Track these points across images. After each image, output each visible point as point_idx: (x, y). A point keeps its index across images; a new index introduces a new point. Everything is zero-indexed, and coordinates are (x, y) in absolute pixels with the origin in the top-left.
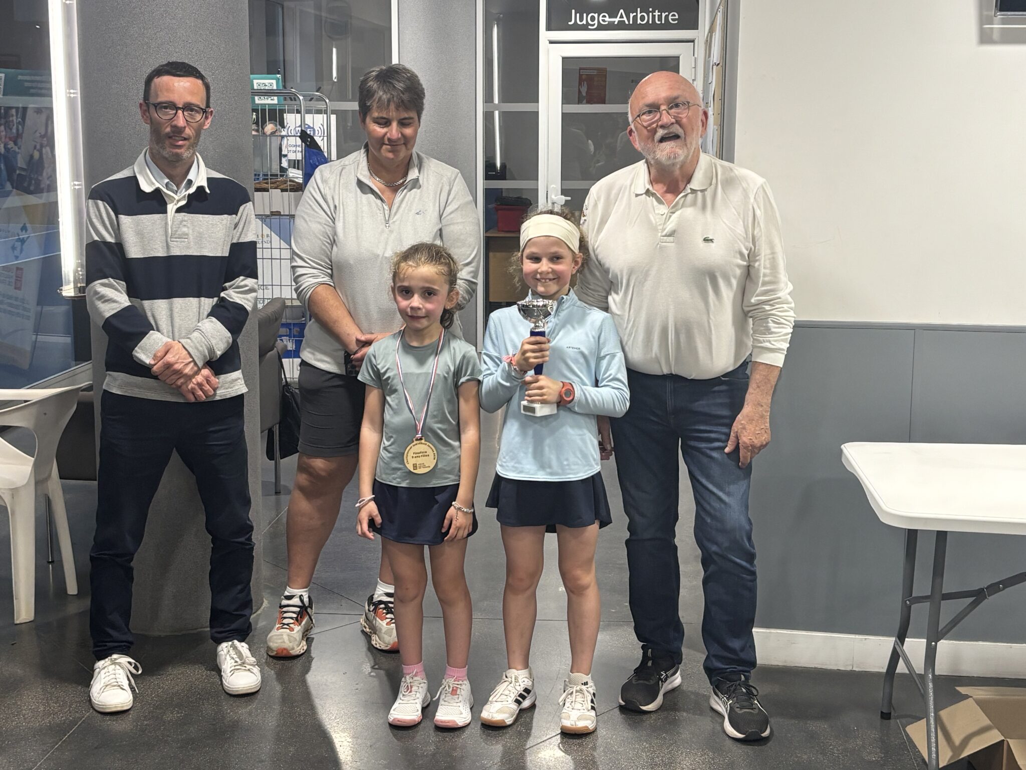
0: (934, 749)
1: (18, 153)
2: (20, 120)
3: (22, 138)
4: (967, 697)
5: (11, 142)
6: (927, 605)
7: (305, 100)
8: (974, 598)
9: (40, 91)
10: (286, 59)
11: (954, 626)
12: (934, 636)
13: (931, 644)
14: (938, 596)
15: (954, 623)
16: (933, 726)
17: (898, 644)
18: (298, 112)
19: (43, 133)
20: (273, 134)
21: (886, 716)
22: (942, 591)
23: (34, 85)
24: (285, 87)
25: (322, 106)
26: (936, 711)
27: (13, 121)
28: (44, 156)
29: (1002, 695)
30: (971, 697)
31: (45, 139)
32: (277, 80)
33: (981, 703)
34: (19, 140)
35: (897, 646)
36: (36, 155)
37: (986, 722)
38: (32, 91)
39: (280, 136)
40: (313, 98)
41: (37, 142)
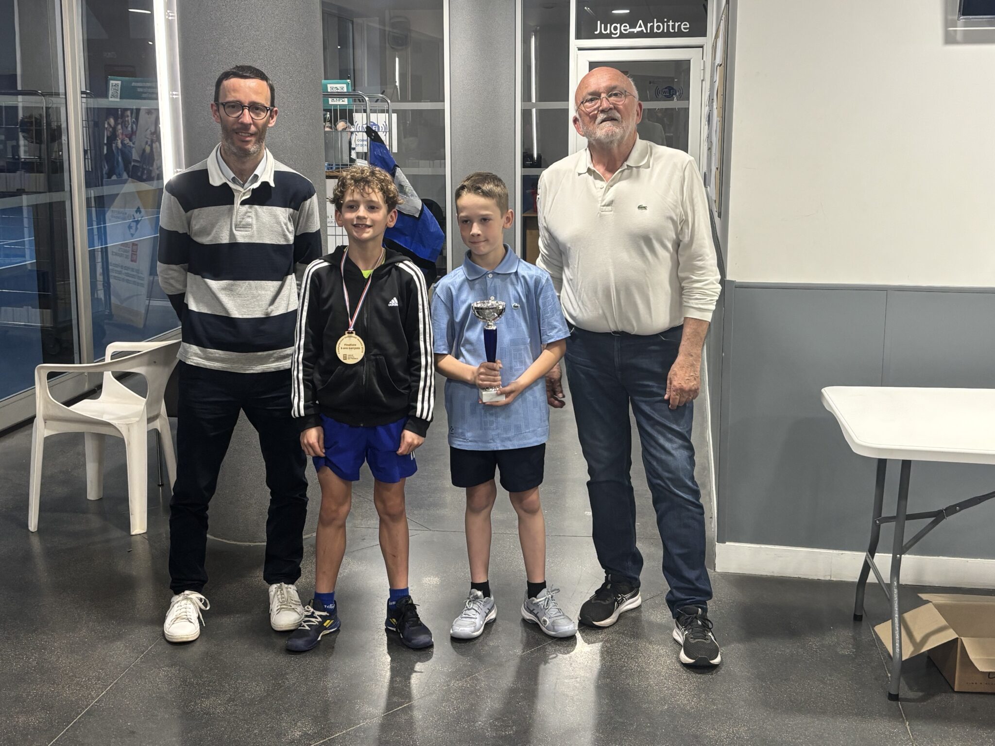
0: (897, 645)
1: (133, 147)
2: (134, 119)
3: (136, 135)
4: (927, 602)
5: (126, 138)
6: (893, 524)
7: (370, 101)
8: (933, 518)
9: (150, 96)
10: (355, 68)
11: (916, 542)
12: (899, 549)
13: (896, 557)
14: (903, 517)
15: (917, 539)
16: (897, 625)
17: (869, 557)
18: (365, 111)
19: (153, 130)
20: (344, 129)
21: (858, 618)
22: (906, 512)
23: (145, 90)
24: (354, 90)
25: (385, 106)
26: (901, 613)
27: (128, 121)
28: (154, 150)
29: (958, 601)
30: (931, 602)
31: (155, 136)
32: (348, 84)
33: (939, 607)
34: (134, 137)
35: (868, 559)
36: (148, 149)
37: (943, 622)
38: (144, 95)
39: (349, 131)
40: (378, 100)
41: (148, 138)
